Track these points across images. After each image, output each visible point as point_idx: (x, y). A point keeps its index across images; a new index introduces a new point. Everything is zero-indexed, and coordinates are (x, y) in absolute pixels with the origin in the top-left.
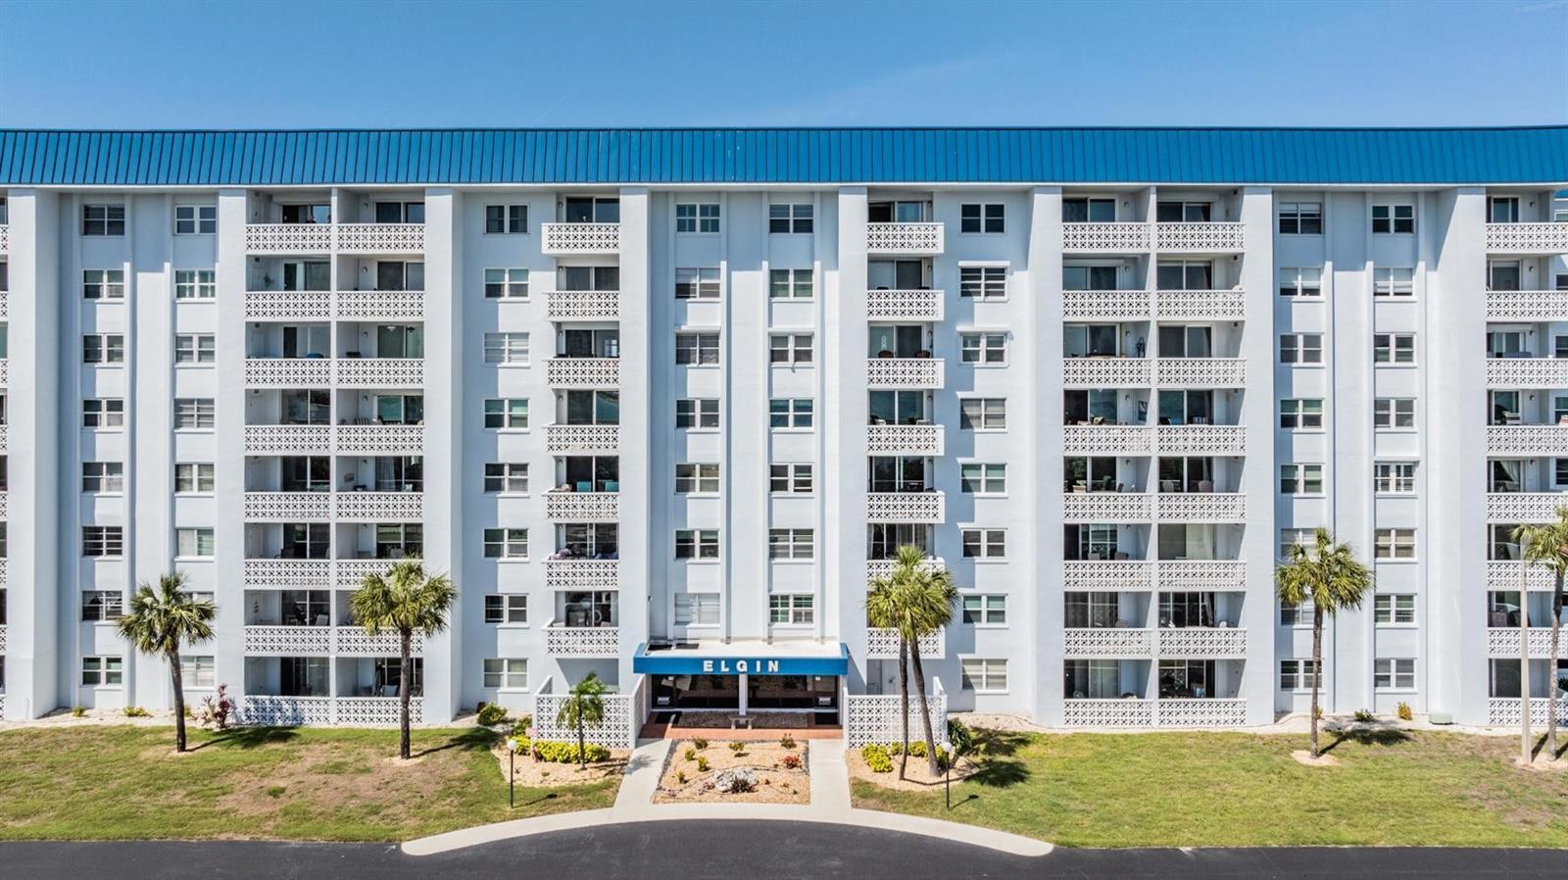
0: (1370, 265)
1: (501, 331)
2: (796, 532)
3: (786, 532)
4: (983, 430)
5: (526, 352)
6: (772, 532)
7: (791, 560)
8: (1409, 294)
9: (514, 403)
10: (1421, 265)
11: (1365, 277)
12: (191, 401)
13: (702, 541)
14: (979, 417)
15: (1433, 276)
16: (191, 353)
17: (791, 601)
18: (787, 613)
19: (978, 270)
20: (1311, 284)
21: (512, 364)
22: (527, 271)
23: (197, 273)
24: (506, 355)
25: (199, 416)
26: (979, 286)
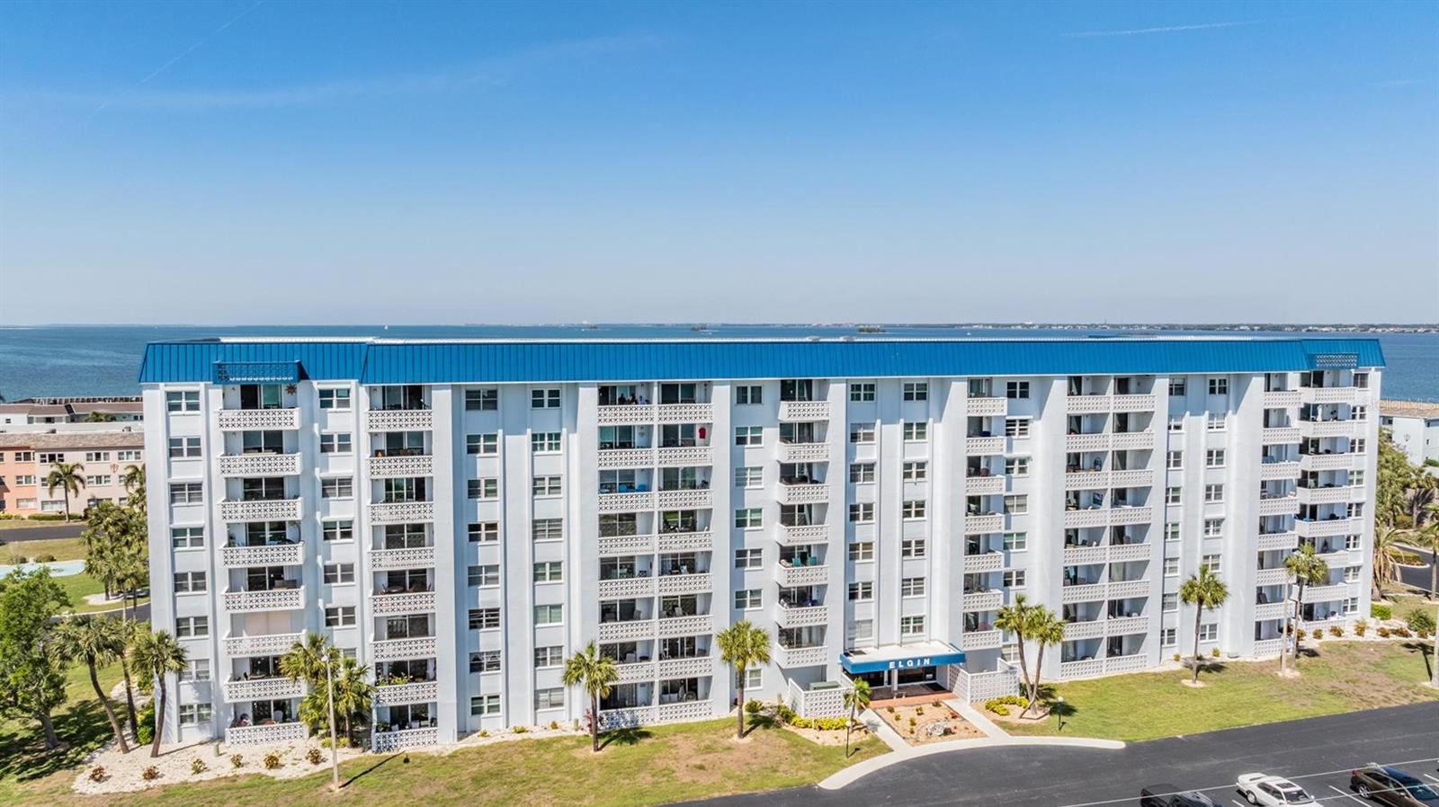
0: (1207, 412)
1: (746, 466)
2: (915, 580)
3: (910, 580)
4: (1015, 513)
5: (760, 478)
6: (903, 580)
7: (912, 596)
8: (1223, 427)
9: (753, 511)
10: (1230, 412)
11: (1204, 419)
12: (544, 521)
13: (863, 589)
14: (1013, 506)
15: (1235, 417)
16: (544, 488)
17: (912, 621)
18: (909, 627)
19: (1015, 421)
20: (1178, 423)
21: (752, 487)
22: (761, 428)
23: (546, 435)
24: (748, 481)
25: (549, 531)
26: (1014, 430)
